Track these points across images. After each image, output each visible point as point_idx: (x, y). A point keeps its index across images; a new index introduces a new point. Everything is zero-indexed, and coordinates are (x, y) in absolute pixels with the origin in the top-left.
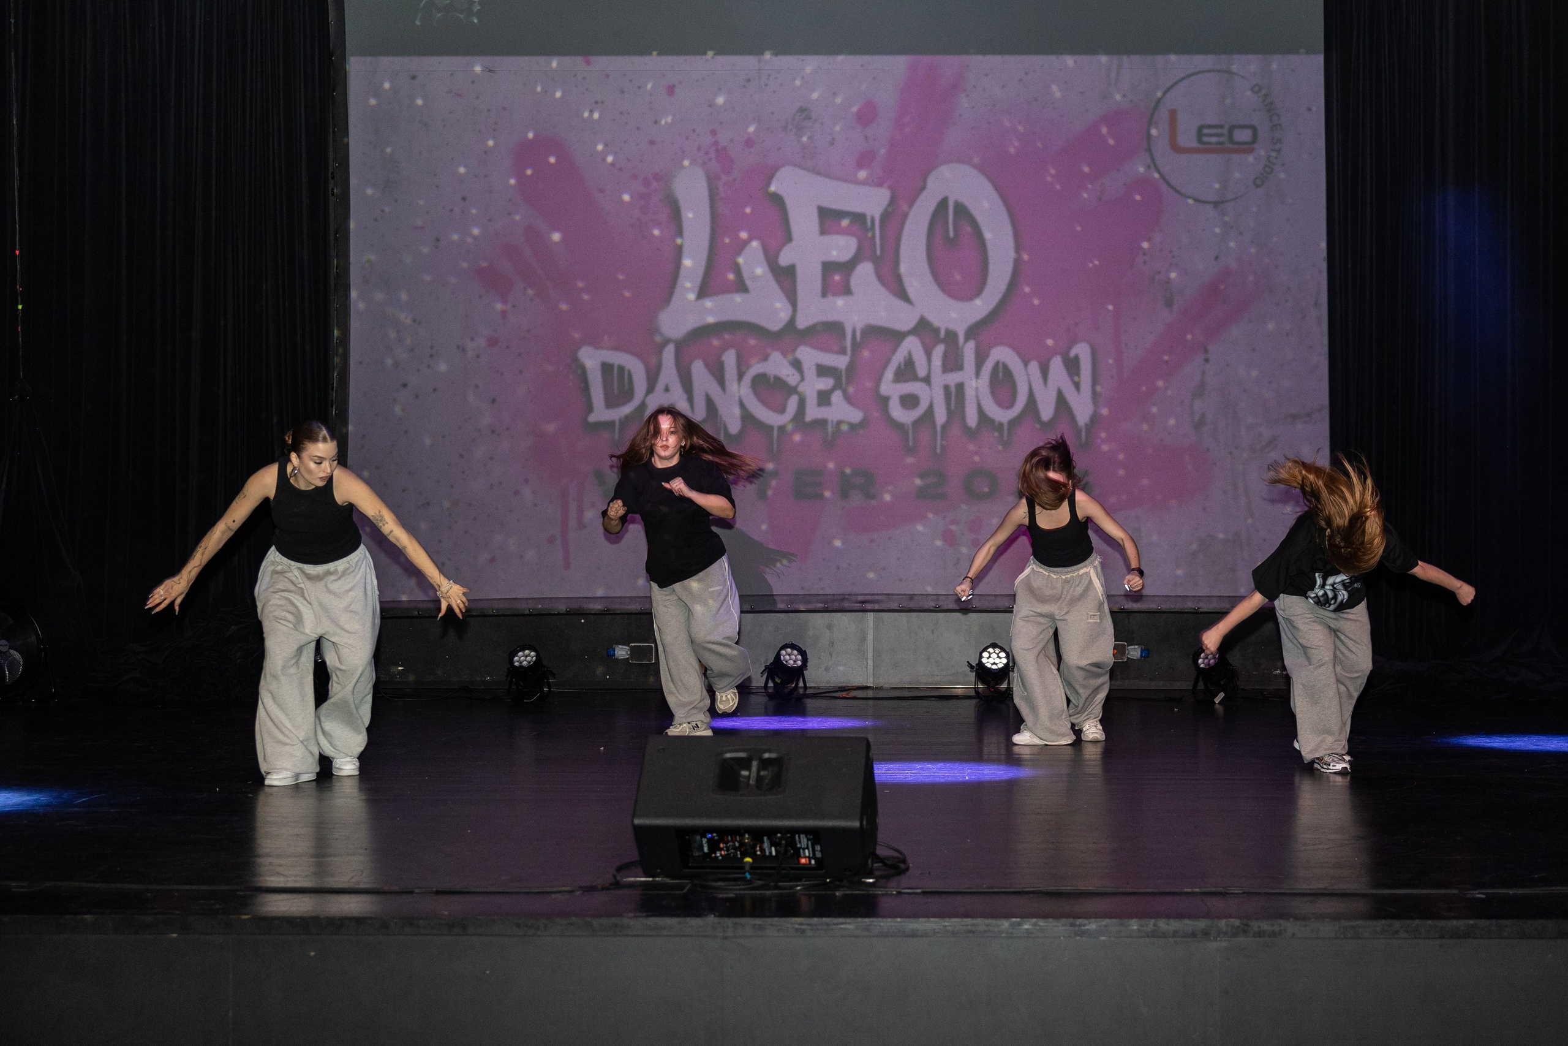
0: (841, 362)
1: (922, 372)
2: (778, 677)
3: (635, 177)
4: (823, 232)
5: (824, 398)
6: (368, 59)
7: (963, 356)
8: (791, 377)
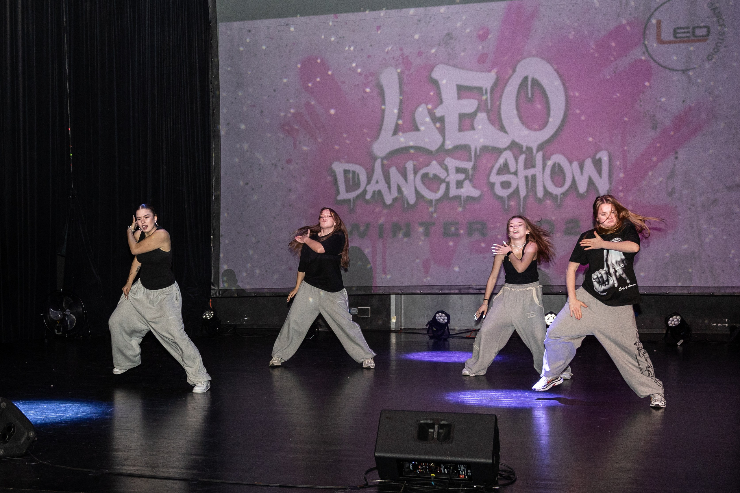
0: (468, 165)
1: (513, 169)
2: (435, 327)
3: (360, 74)
4: (459, 97)
5: (459, 184)
6: (228, 23)
7: (535, 160)
8: (442, 174)
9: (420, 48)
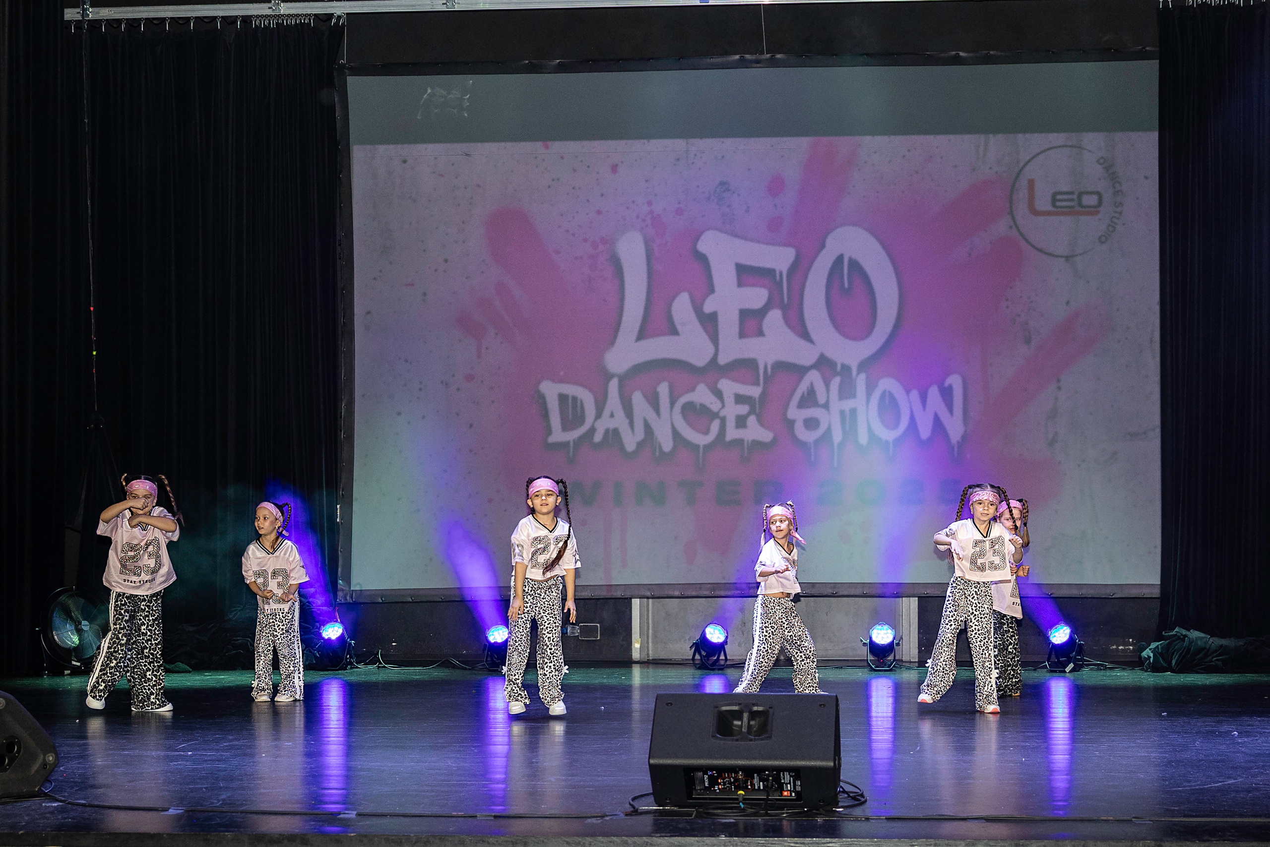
0: (755, 392)
1: (822, 400)
2: (704, 650)
3: (585, 240)
4: (740, 285)
5: (741, 422)
6: (368, 147)
7: (855, 386)
8: (714, 404)
9: (679, 203)
